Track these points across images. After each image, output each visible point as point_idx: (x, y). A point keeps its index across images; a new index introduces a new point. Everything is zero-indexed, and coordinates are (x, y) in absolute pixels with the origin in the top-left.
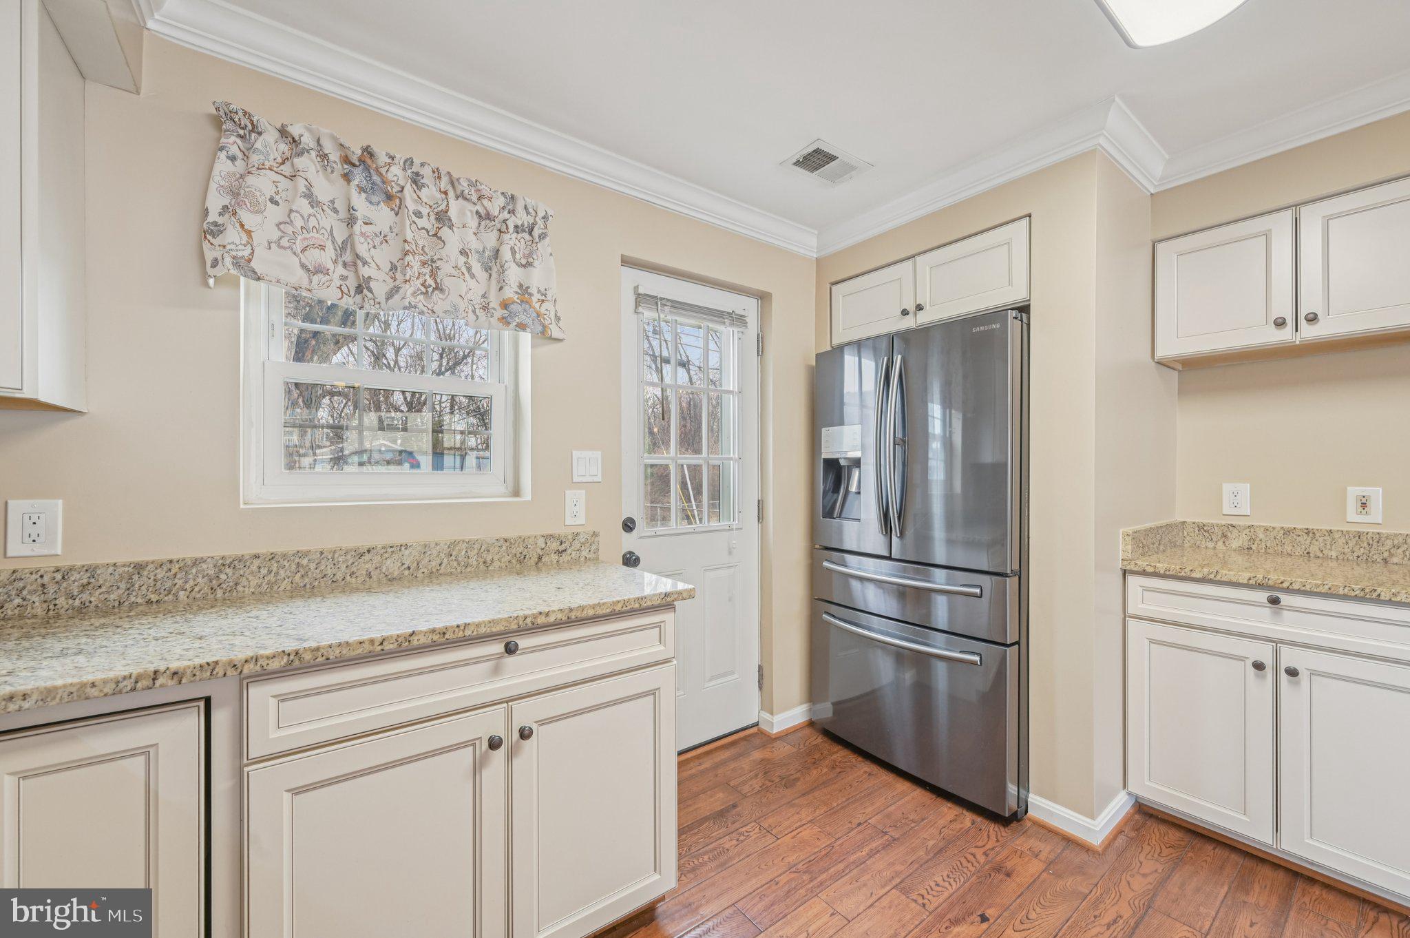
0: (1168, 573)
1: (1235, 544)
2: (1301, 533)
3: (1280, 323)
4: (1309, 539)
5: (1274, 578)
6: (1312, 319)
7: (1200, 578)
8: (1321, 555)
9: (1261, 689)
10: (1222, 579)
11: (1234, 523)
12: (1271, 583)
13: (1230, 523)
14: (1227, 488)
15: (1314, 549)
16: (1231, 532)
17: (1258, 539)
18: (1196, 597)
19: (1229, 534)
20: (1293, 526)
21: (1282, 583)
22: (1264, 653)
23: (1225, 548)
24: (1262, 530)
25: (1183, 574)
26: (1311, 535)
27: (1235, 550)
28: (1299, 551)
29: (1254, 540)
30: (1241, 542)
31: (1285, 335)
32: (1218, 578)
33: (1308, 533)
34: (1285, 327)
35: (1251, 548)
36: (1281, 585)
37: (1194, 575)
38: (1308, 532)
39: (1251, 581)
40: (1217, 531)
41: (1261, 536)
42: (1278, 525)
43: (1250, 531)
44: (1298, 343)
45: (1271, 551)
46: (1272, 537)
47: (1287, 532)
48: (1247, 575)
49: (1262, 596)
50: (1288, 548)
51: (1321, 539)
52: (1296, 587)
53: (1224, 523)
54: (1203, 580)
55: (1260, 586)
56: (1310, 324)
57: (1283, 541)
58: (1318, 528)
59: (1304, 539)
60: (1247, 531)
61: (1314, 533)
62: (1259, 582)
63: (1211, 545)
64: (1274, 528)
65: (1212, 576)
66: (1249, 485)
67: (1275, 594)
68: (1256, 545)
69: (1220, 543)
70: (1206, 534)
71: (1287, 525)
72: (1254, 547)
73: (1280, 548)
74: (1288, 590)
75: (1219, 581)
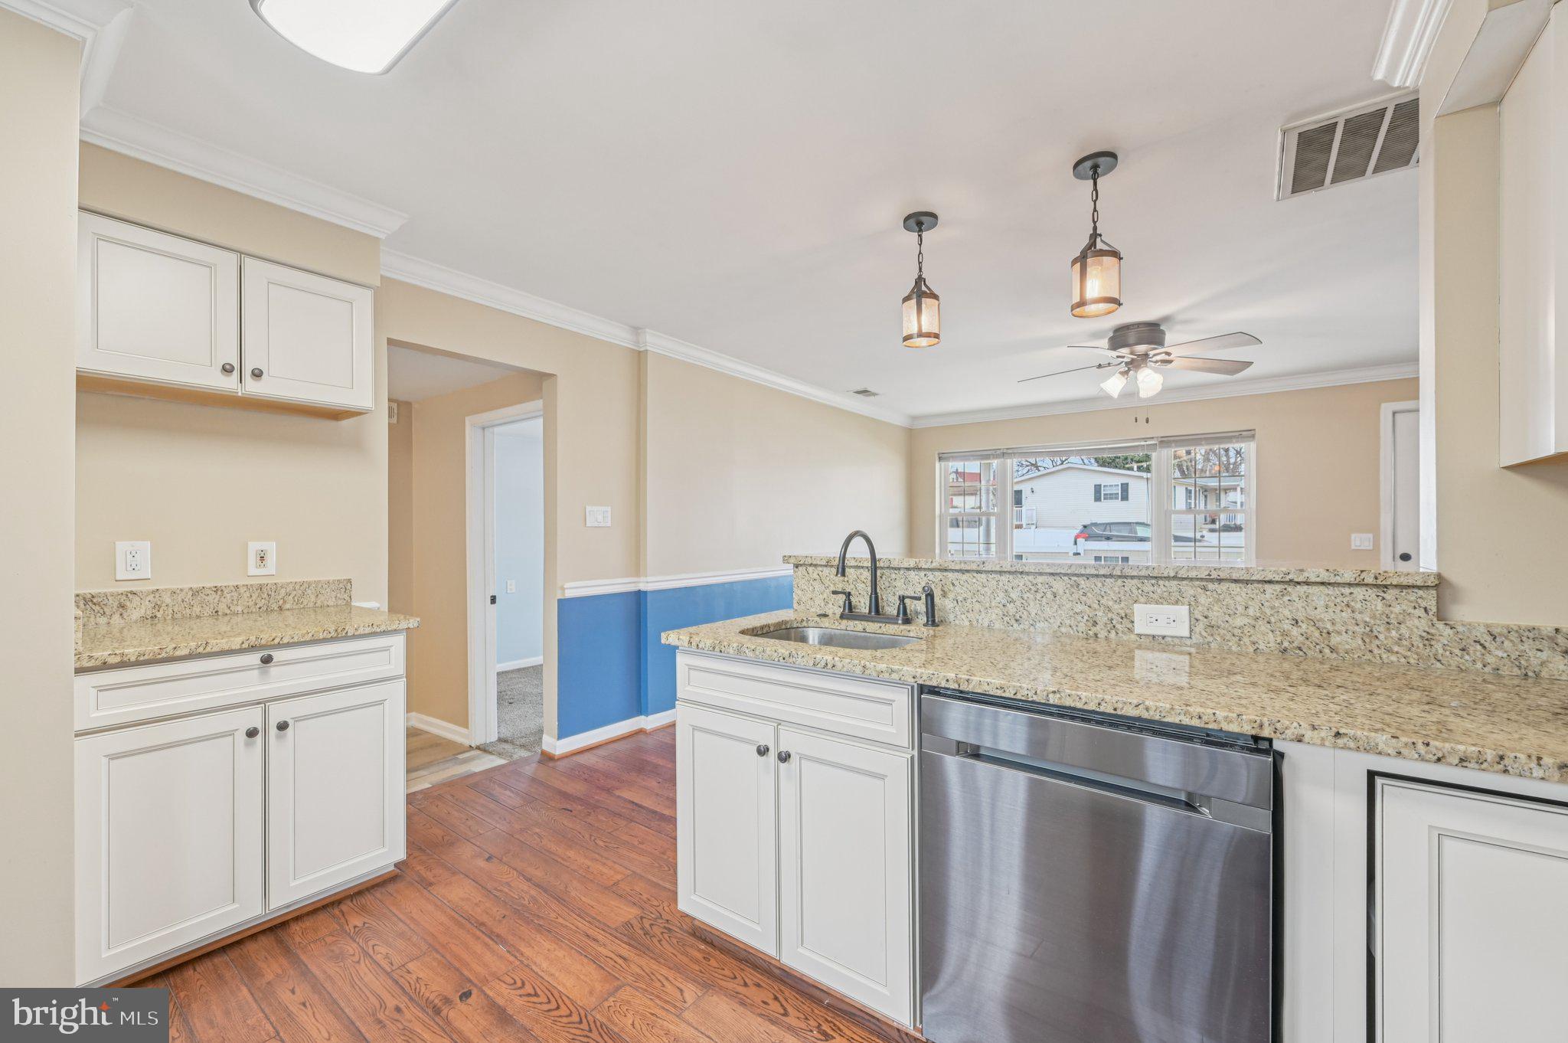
0: (142, 658)
1: (136, 615)
2: (209, 592)
3: (227, 370)
4: (218, 597)
5: (265, 638)
6: (257, 374)
7: (186, 655)
8: (228, 612)
9: (250, 757)
10: (213, 650)
11: (134, 589)
12: (263, 642)
13: (129, 589)
14: (122, 547)
15: (222, 608)
16: (130, 601)
17: (164, 605)
18: (192, 678)
19: (128, 604)
20: (201, 585)
21: (273, 640)
22: (252, 718)
23: (122, 621)
24: (169, 594)
25: (164, 655)
26: (219, 593)
27: (136, 622)
28: (208, 611)
29: (160, 607)
30: (143, 611)
31: (229, 384)
32: (208, 649)
33: (216, 592)
34: (228, 376)
35: (156, 617)
36: (272, 643)
37: (178, 653)
38: (216, 589)
39: (243, 645)
40: (111, 602)
41: (168, 600)
42: (186, 586)
43: (154, 597)
44: (240, 394)
45: (179, 615)
46: (180, 599)
47: (196, 593)
48: (239, 640)
49: (254, 658)
50: (197, 610)
51: (228, 596)
52: (285, 641)
53: (120, 590)
54: (191, 657)
55: (253, 648)
56: (252, 378)
57: (192, 604)
58: (226, 584)
59: (213, 598)
60: (151, 597)
61: (222, 590)
62: (251, 644)
63: (103, 620)
64: (181, 590)
65: (201, 650)
66: (149, 542)
67: (266, 653)
68: (161, 612)
69: (116, 617)
70: (97, 608)
71: (195, 586)
72: (159, 615)
73: (188, 611)
74: (280, 646)
75: (209, 653)
